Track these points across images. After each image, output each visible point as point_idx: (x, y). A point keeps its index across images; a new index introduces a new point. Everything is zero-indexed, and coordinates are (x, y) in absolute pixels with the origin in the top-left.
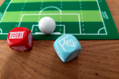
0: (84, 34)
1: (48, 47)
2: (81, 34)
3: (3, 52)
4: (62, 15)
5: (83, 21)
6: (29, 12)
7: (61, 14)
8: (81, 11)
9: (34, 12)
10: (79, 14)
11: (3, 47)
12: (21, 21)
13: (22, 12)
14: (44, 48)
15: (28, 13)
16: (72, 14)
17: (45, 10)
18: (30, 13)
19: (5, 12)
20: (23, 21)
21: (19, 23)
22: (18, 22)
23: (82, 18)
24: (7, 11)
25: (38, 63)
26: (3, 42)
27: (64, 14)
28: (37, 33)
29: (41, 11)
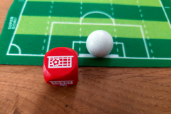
0: (153, 58)
1: (102, 78)
2: (149, 58)
3: (28, 87)
4: (116, 27)
5: (148, 38)
6: (62, 18)
7: (114, 24)
8: (143, 21)
9: (70, 18)
10: (141, 26)
11: (27, 78)
12: (51, 33)
13: (50, 17)
14: (97, 80)
15: (61, 21)
16: (133, 26)
17: (87, 17)
18: (65, 21)
19: (21, 16)
20: (55, 34)
21: (48, 36)
22: (46, 34)
23: (146, 32)
24: (24, 14)
25: (91, 106)
26: (26, 70)
27: (119, 25)
28: (81, 56)
29: (82, 18)
